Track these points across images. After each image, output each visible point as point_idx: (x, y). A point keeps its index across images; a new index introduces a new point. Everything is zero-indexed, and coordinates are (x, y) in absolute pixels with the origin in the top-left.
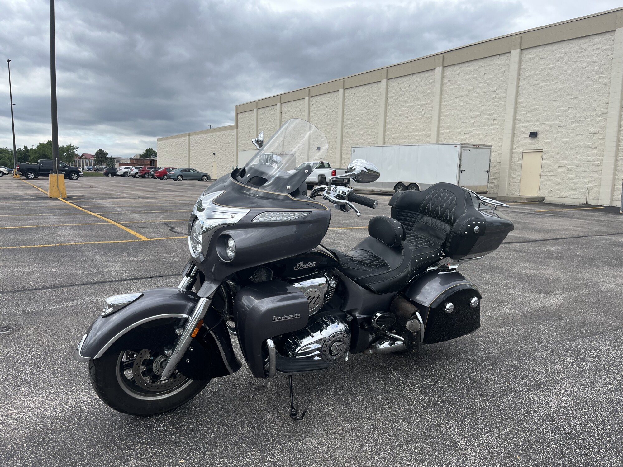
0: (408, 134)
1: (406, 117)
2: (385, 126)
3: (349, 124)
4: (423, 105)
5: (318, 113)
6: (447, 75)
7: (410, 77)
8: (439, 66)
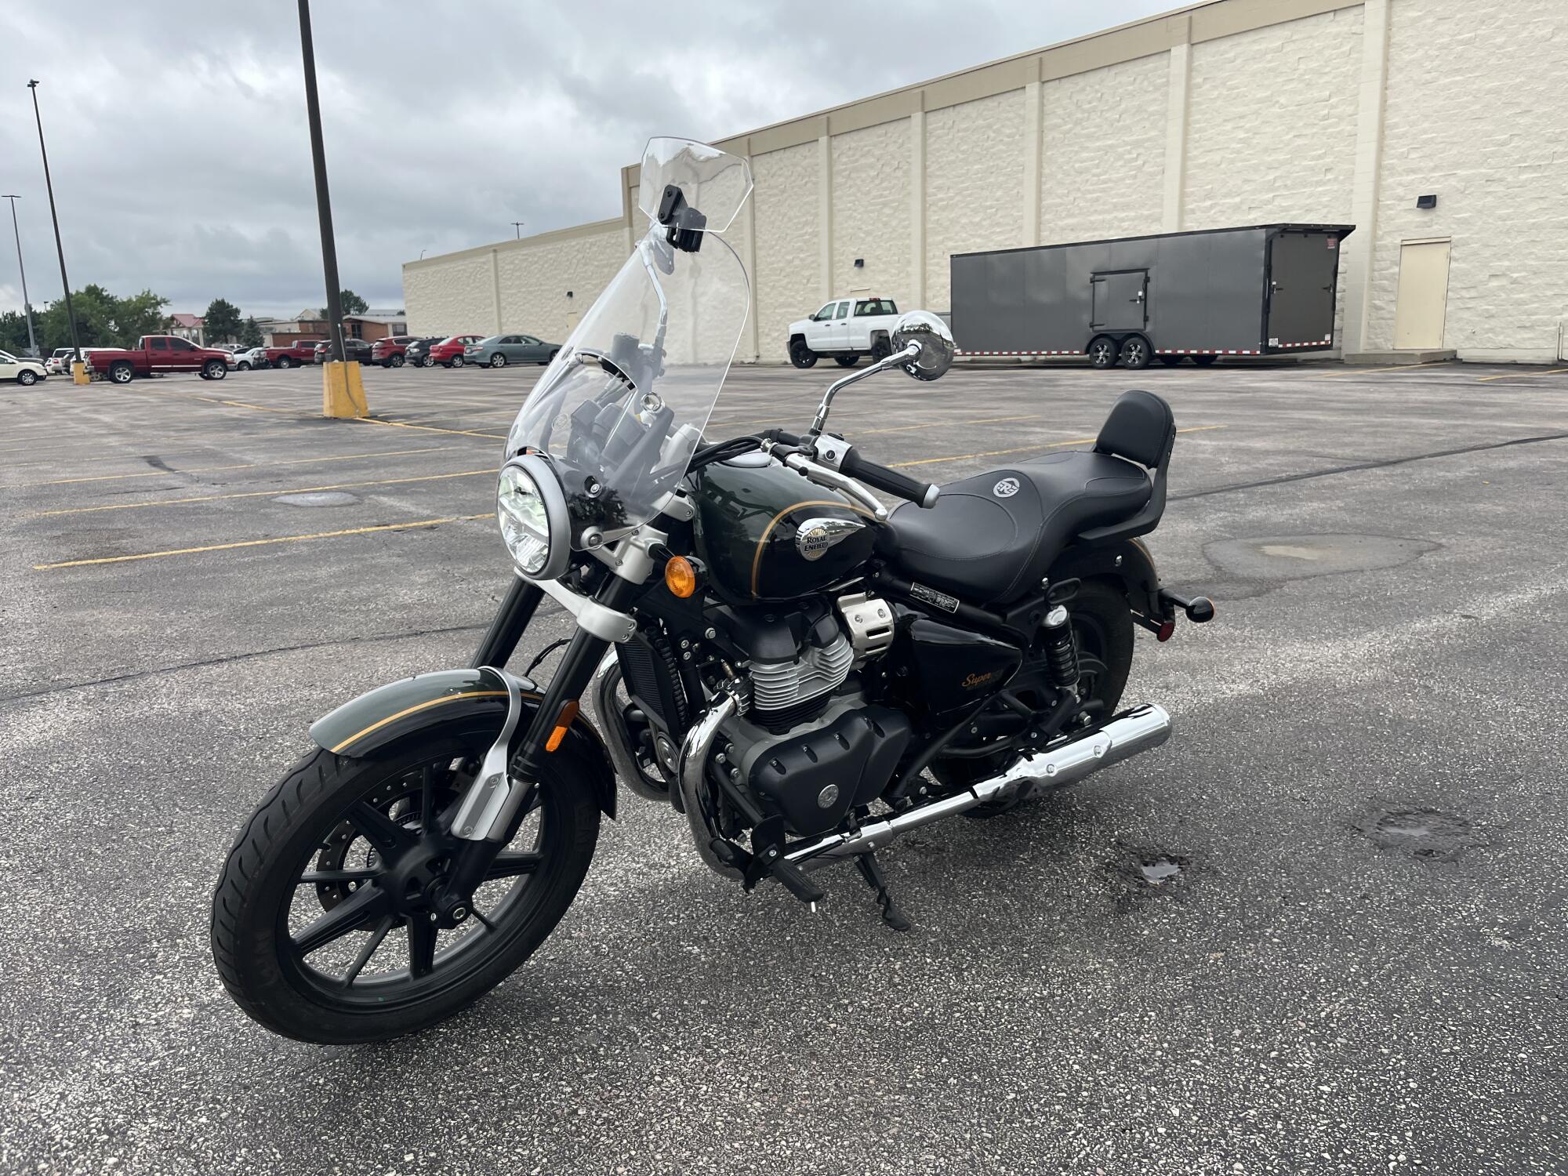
0: (1101, 217)
1: (1094, 175)
2: (1039, 200)
3: (942, 200)
4: (1137, 144)
5: (853, 175)
6: (1200, 65)
7: (1104, 73)
8: (1181, 44)
